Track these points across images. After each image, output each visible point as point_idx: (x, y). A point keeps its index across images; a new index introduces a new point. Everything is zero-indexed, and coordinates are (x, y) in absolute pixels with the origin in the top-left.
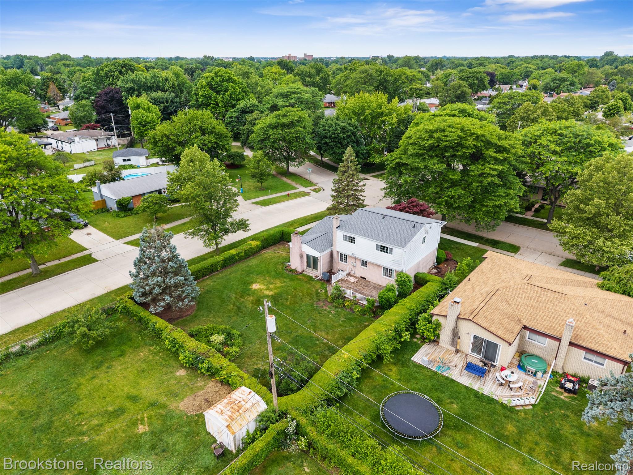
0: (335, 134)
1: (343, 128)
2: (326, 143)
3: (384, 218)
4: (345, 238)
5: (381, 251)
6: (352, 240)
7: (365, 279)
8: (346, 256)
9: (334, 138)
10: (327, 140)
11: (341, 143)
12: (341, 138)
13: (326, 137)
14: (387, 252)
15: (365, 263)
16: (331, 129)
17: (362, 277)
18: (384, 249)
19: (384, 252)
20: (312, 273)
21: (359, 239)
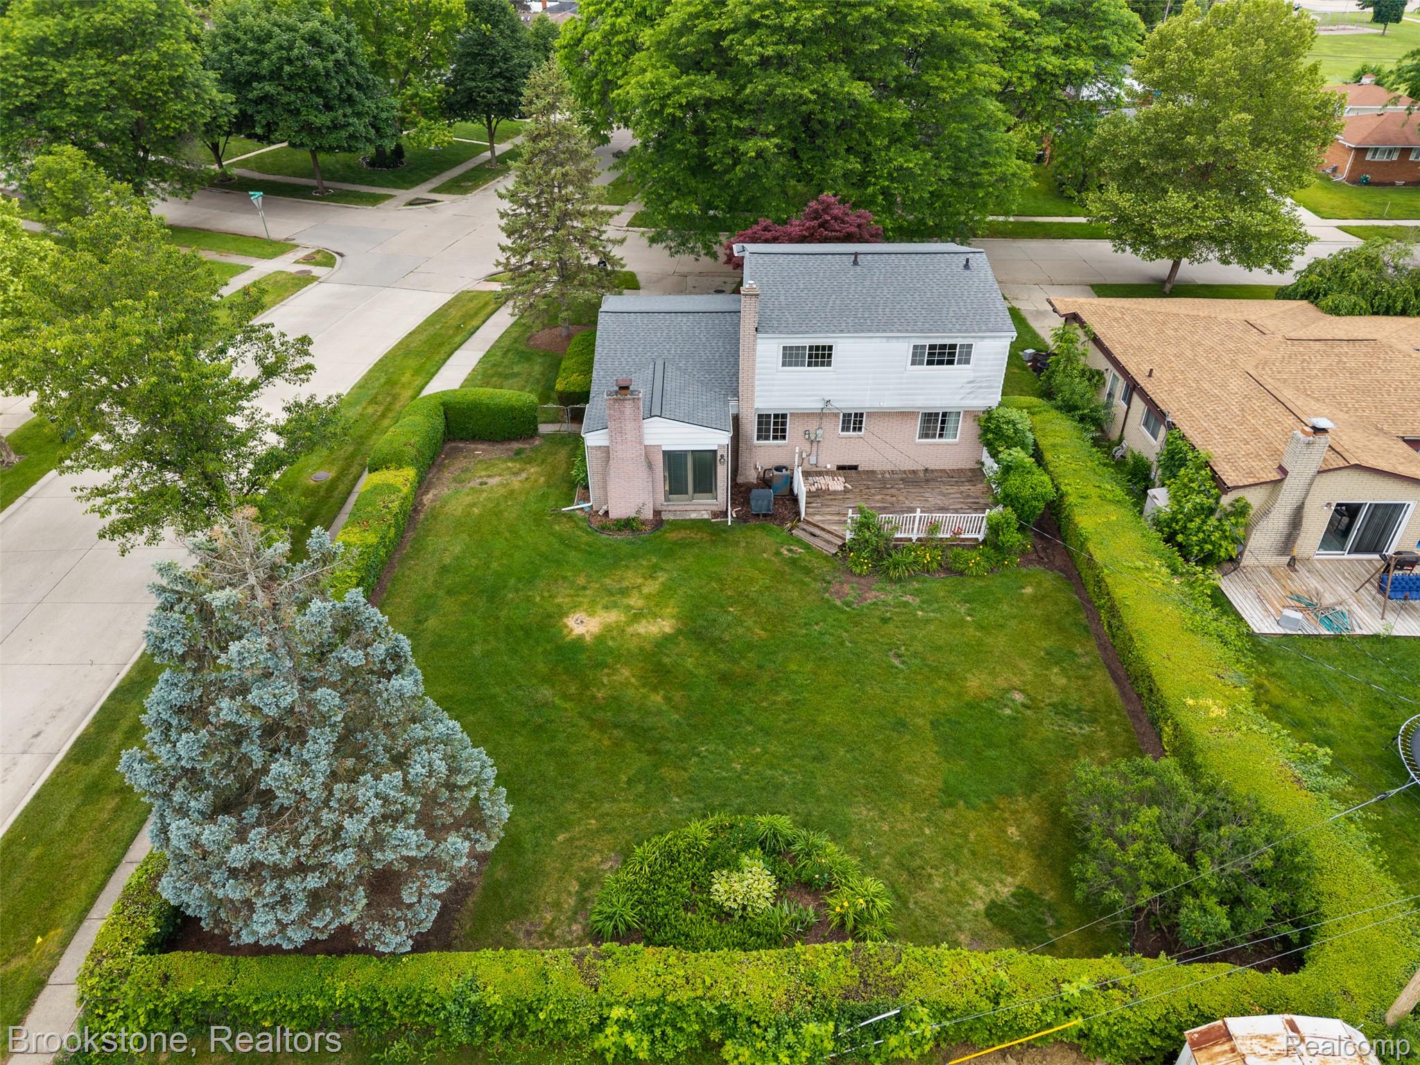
0: (290, 61)
1: (314, 40)
2: (265, 98)
3: (855, 263)
4: (791, 357)
5: (930, 363)
6: (821, 356)
7: (855, 468)
8: (781, 419)
9: (291, 77)
10: (269, 88)
11: (319, 91)
12: (318, 74)
13: (258, 78)
14: (951, 362)
15: (853, 421)
16: (268, 47)
17: (840, 468)
18: (942, 355)
19: (940, 363)
20: (699, 508)
21: (845, 347)
